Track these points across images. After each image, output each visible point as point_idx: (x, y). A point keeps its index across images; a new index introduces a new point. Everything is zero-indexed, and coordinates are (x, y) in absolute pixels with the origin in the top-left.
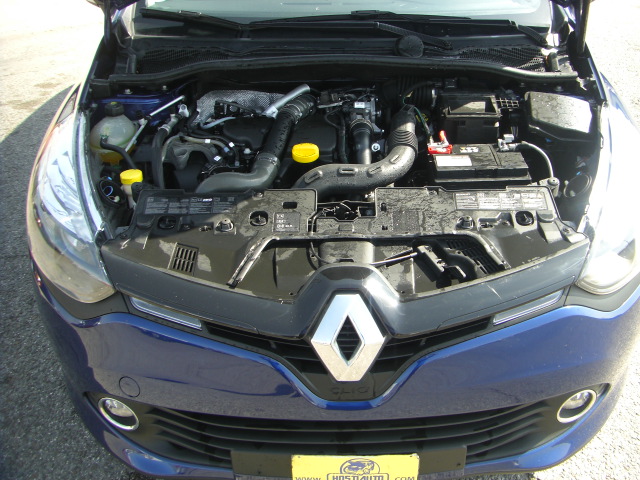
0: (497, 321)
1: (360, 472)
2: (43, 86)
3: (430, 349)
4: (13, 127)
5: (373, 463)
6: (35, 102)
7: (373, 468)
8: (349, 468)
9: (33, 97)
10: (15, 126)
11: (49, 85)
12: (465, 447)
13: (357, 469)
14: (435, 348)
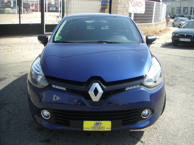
0: (126, 89)
1: (98, 126)
2: (21, 73)
3: (112, 95)
4: (13, 80)
5: (101, 123)
6: (19, 76)
7: (101, 125)
8: (96, 124)
9: (18, 75)
10: (14, 80)
11: (22, 73)
12: (121, 120)
13: (97, 125)
14: (114, 94)
